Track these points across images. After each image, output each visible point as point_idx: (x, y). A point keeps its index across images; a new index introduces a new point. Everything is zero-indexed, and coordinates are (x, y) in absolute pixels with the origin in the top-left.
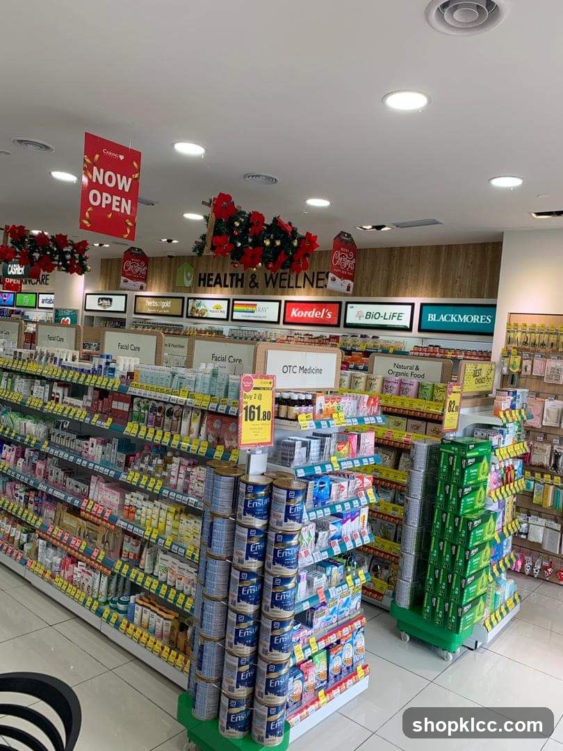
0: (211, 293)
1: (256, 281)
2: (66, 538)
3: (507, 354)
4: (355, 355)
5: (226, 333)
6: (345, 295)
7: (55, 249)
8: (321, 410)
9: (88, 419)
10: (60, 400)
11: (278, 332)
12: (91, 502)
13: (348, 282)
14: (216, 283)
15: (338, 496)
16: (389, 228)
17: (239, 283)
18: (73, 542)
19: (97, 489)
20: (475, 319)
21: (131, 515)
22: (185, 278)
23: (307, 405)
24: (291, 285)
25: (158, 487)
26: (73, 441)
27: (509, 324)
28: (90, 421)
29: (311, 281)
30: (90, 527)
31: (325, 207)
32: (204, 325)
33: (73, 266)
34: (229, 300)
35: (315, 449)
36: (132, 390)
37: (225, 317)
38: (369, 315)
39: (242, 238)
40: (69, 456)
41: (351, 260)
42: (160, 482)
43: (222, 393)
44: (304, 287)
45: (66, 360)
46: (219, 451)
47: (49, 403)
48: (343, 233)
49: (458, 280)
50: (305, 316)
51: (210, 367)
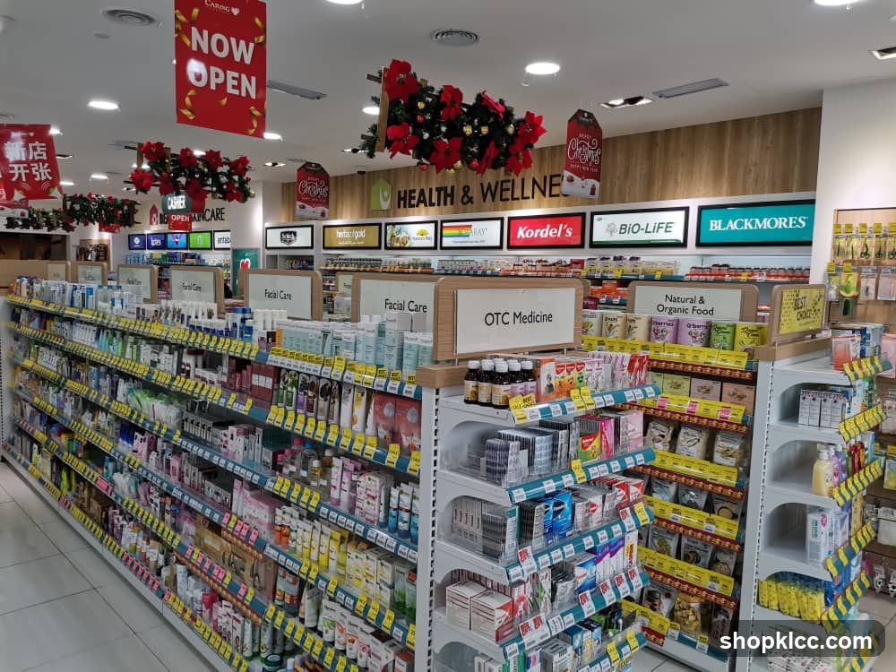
0: (414, 215)
1: (470, 195)
2: (207, 565)
3: (834, 271)
4: (608, 285)
5: (435, 266)
6: (591, 202)
7: (206, 170)
8: (550, 386)
9: (223, 400)
10: (192, 375)
11: (501, 259)
12: (234, 518)
13: (591, 182)
14: (419, 202)
15: (586, 521)
16: (649, 101)
17: (449, 199)
18: (215, 572)
19: (241, 498)
20: (780, 223)
21: (284, 539)
22: (381, 199)
23: (525, 379)
24: (515, 196)
25: (314, 503)
26: (209, 429)
27: (837, 226)
28: (225, 404)
29: (543, 189)
30: (235, 551)
31: (553, 75)
32: (407, 258)
33: (231, 192)
34: (436, 222)
35: (543, 452)
36: (274, 360)
37: (432, 245)
38: (624, 228)
39: (431, 127)
40: (204, 453)
41: (596, 150)
42: (316, 495)
43: (394, 361)
44: (533, 197)
45: (197, 317)
46: (394, 452)
47: (178, 377)
48: (580, 112)
49: (753, 169)
50: (536, 236)
51: (377, 320)
